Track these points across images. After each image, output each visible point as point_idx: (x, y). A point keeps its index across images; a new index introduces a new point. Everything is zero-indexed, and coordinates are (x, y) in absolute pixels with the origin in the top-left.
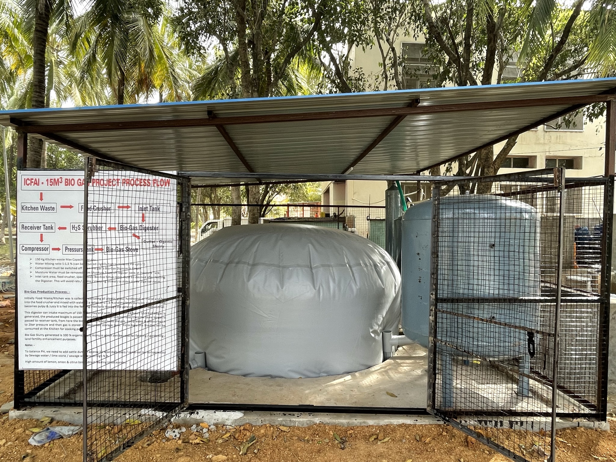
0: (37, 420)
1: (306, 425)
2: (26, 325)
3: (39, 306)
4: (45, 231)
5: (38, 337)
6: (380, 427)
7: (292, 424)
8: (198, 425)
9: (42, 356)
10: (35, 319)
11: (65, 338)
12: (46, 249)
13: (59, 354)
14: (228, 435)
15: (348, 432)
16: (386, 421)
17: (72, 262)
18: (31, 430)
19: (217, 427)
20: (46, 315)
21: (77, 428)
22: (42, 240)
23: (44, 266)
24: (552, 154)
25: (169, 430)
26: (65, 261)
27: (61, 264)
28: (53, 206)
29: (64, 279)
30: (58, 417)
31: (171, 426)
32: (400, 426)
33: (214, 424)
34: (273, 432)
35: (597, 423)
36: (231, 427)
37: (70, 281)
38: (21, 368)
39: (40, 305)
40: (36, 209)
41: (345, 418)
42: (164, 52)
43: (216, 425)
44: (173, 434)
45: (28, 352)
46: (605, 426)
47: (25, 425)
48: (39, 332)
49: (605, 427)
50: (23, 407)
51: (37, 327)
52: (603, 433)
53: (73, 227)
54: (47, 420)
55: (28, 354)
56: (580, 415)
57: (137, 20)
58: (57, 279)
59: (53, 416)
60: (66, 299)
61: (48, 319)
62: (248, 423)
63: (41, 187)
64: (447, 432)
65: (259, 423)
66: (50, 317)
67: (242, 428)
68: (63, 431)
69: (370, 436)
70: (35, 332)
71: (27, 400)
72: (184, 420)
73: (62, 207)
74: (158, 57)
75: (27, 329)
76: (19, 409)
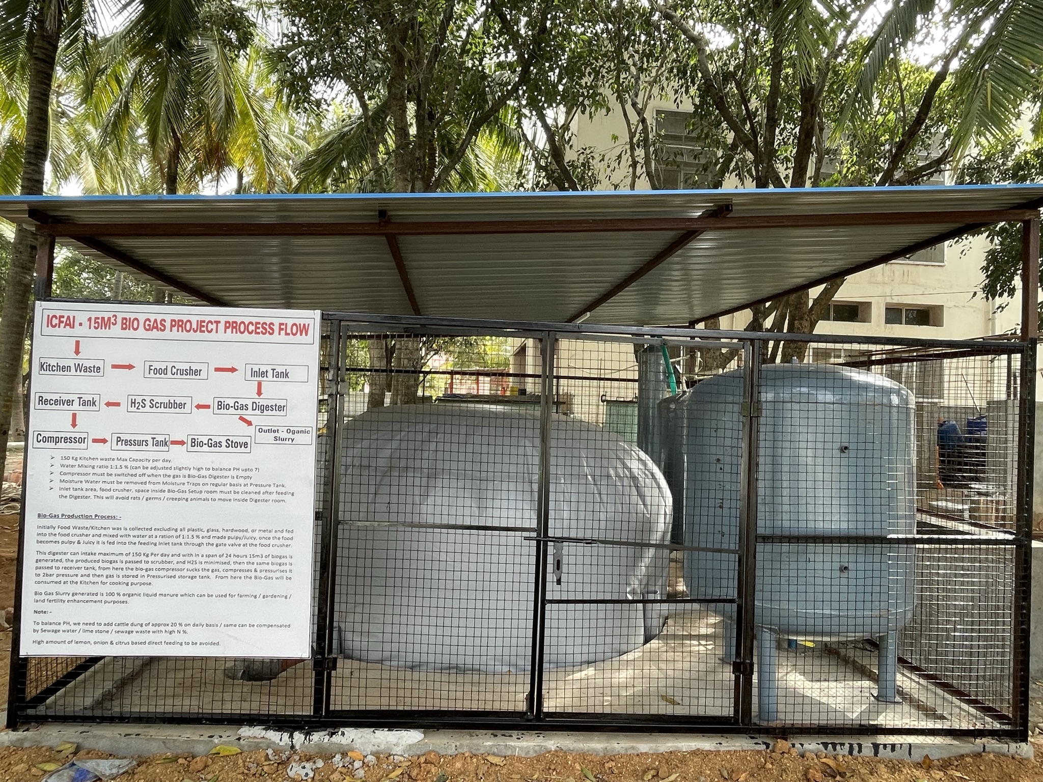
0: (51, 749)
1: (532, 754)
2: (39, 575)
3: (63, 542)
4: (82, 408)
5: (59, 597)
6: (659, 756)
7: (509, 753)
8: (344, 754)
9: (64, 631)
10: (54, 564)
11: (110, 598)
12: (82, 440)
13: (96, 628)
14: (398, 772)
15: (606, 765)
16: (669, 745)
17: (128, 464)
18: (41, 766)
19: (378, 758)
20: (75, 558)
21: (125, 762)
22: (74, 425)
23: (77, 470)
24: (895, 300)
25: (294, 764)
26: (116, 462)
27: (107, 467)
28: (99, 364)
29: (112, 493)
30: (89, 743)
31: (297, 758)
32: (695, 753)
33: (372, 754)
34: (477, 766)
35: (1013, 746)
36: (402, 759)
37: (123, 498)
38: (23, 653)
39: (65, 539)
40: (68, 368)
41: (599, 742)
42: (251, 106)
43: (376, 754)
44: (303, 772)
45: (38, 624)
46: (1025, 749)
47: (29, 756)
48: (62, 588)
49: (1027, 751)
50: (23, 723)
51: (58, 579)
52: (1026, 762)
53: (133, 403)
54: (69, 749)
55: (39, 627)
56: (987, 733)
57: (206, 51)
58: (99, 493)
59: (80, 740)
60: (114, 529)
61: (80, 564)
62: (433, 751)
63: (78, 331)
64: (772, 763)
65: (452, 751)
66: (83, 561)
67: (422, 760)
68: (101, 768)
69: (645, 772)
70: (52, 588)
71: (30, 712)
72: (319, 746)
73: (114, 366)
74: (241, 113)
75: (39, 583)
76: (15, 729)
